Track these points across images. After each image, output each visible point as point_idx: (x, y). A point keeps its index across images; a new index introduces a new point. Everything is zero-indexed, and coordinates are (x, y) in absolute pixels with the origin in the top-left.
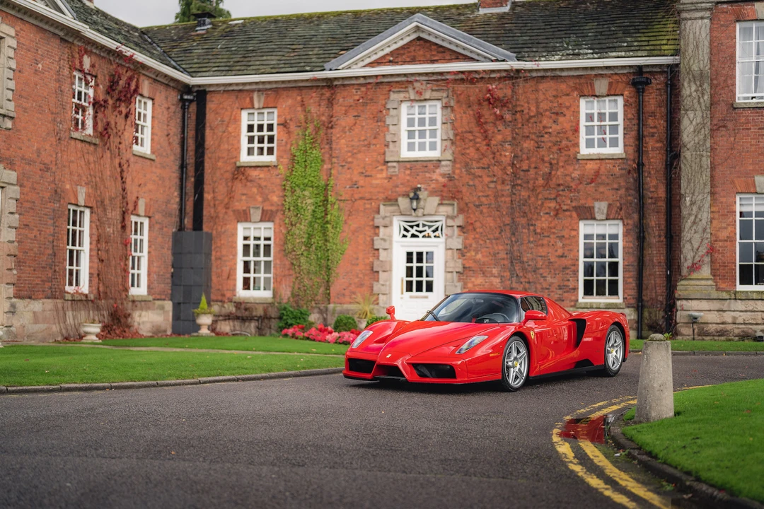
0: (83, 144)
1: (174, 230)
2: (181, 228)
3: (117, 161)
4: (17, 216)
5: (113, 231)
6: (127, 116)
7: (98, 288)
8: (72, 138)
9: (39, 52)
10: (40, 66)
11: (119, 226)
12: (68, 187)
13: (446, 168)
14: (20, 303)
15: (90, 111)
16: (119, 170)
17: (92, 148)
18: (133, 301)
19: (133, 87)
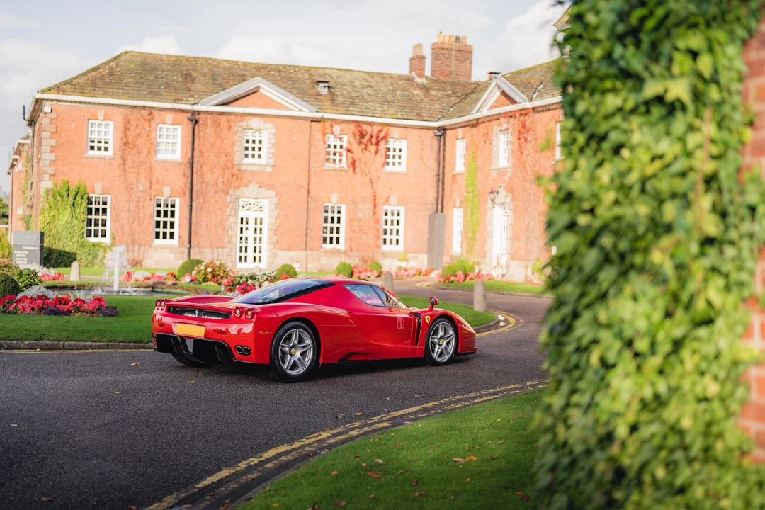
0: (335, 172)
1: (430, 213)
2: (437, 212)
3: (367, 179)
4: (276, 212)
5: (365, 216)
6: (376, 152)
7: (351, 246)
8: (324, 170)
9: (294, 131)
10: (294, 138)
11: (371, 213)
12: (322, 194)
13: (509, 174)
14: (280, 253)
15: (344, 153)
16: (369, 182)
17: (343, 173)
18: (384, 254)
19: (381, 135)
